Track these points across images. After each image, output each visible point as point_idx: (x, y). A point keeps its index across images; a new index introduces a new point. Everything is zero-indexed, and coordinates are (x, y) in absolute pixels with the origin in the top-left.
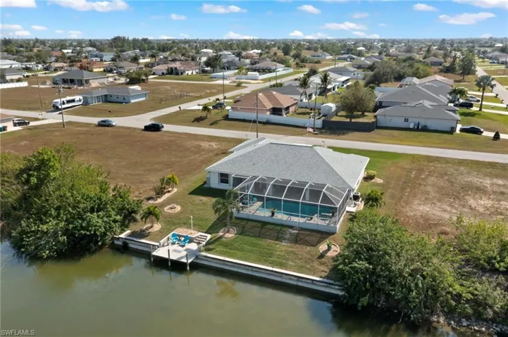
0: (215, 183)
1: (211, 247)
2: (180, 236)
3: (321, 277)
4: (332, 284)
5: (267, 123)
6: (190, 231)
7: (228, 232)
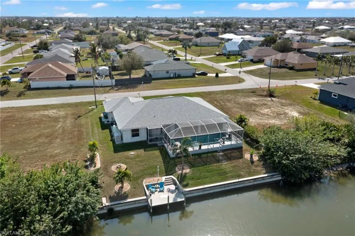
0: (128, 138)
1: (185, 183)
2: (154, 185)
3: (265, 174)
4: (274, 175)
5: (71, 87)
6: (156, 179)
7: (183, 169)
